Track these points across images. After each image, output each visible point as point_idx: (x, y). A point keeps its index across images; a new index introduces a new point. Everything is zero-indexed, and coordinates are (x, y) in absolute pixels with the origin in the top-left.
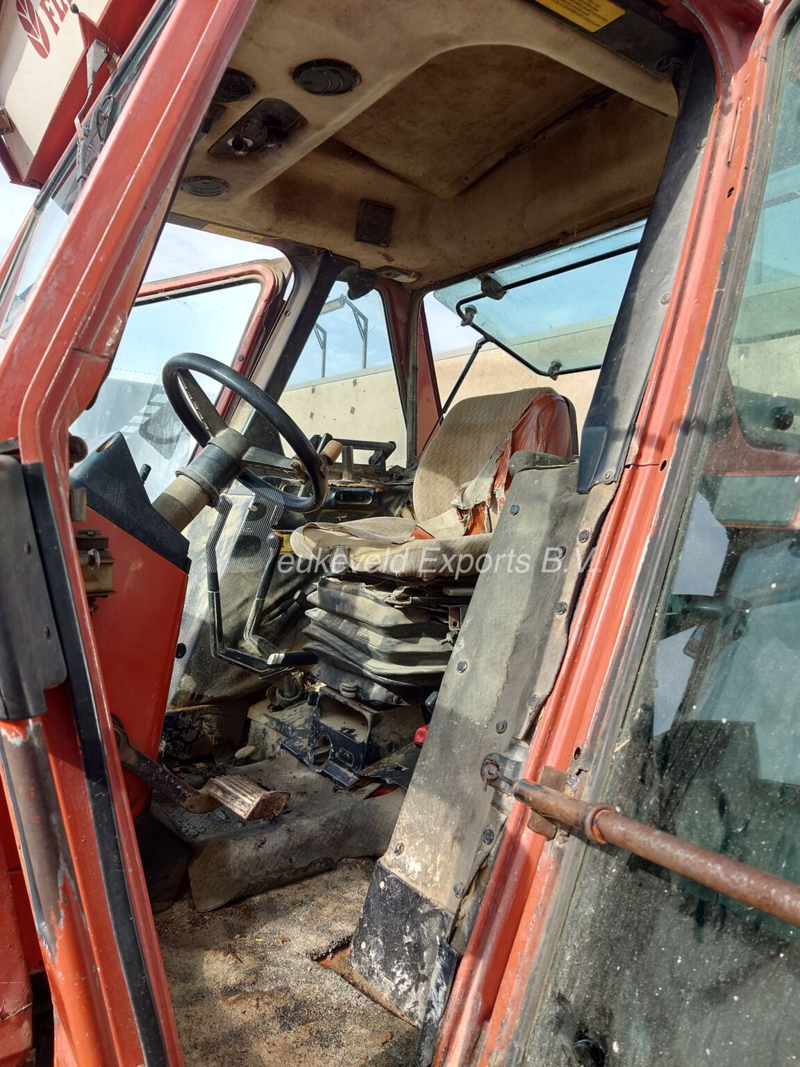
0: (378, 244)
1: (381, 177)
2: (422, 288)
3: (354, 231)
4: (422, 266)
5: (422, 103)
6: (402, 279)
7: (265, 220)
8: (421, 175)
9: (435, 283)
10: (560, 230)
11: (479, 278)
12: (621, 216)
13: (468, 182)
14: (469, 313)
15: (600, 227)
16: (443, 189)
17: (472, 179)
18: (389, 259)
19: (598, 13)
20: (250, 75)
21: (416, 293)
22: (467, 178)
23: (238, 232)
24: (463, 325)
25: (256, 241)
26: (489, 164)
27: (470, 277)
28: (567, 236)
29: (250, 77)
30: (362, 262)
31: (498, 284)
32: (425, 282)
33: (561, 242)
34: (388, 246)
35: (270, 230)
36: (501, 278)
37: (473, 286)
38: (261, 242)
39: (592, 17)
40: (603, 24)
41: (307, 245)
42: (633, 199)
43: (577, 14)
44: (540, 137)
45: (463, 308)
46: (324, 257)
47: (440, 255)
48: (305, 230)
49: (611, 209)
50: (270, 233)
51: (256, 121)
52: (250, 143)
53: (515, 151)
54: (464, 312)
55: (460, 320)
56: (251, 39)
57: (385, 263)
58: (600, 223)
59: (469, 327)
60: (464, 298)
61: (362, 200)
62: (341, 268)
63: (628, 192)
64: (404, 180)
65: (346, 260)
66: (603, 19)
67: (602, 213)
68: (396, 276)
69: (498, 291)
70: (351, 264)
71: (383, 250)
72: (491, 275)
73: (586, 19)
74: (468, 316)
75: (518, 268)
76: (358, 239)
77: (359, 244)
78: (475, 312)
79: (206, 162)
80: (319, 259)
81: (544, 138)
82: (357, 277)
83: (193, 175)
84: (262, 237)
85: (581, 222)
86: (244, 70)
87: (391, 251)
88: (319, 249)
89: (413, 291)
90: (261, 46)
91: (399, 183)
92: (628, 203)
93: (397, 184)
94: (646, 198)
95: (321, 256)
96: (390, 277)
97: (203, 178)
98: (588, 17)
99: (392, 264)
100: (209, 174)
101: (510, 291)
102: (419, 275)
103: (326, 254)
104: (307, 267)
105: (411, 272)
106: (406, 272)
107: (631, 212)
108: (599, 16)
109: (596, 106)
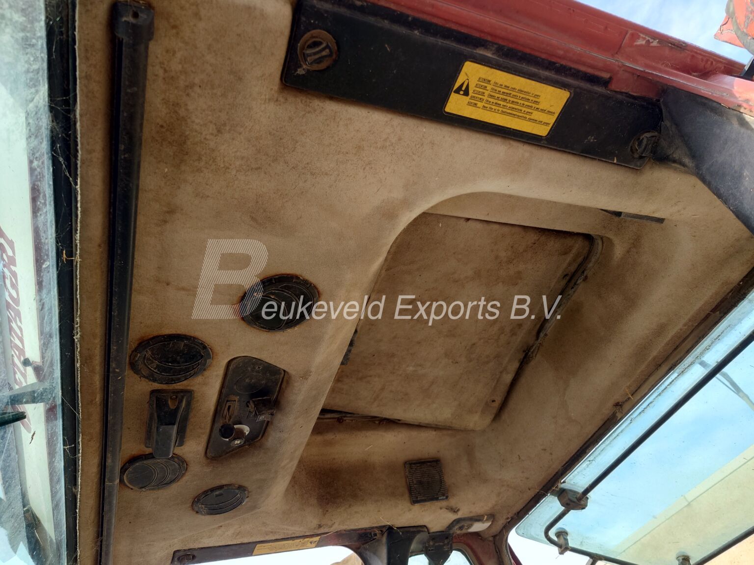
0: (437, 499)
1: (414, 433)
2: (502, 530)
3: (407, 496)
4: (490, 505)
5: (419, 343)
6: (477, 527)
7: (311, 519)
8: (450, 416)
9: (512, 518)
10: (610, 404)
11: (553, 494)
12: (667, 358)
13: (496, 405)
14: (561, 537)
15: (652, 380)
16: (477, 421)
17: (499, 399)
18: (454, 511)
19: (541, 107)
20: (192, 334)
21: (498, 537)
22: (493, 401)
23: (290, 542)
24: (561, 553)
25: (314, 545)
26: (508, 378)
27: (544, 495)
28: (621, 406)
29: (195, 338)
30: (429, 526)
31: (575, 492)
32: (501, 522)
33: (619, 415)
34: (447, 497)
35: (320, 526)
36: (575, 484)
37: (551, 506)
38: (319, 545)
39: (536, 115)
40: (552, 120)
41: (366, 529)
42: (672, 332)
43: (519, 117)
44: (542, 335)
45: (552, 533)
46: (389, 534)
47: (503, 486)
48: (356, 512)
49: (654, 353)
50: (322, 531)
51: (237, 398)
52: (246, 429)
53: (526, 358)
54: (555, 539)
55: (556, 549)
56: (168, 284)
57: (452, 517)
58: (650, 375)
59: (568, 554)
60: (548, 523)
61: (405, 463)
62: (410, 540)
63: (661, 330)
64: (436, 428)
65: (412, 530)
66: (551, 113)
67: (646, 363)
68: (470, 526)
69: (580, 499)
70: (419, 532)
71: (444, 503)
72: (563, 486)
73: (530, 119)
74: (562, 541)
75: (588, 466)
76: (414, 501)
77: (417, 506)
78: (566, 533)
79: (208, 470)
80: (384, 539)
81: (546, 335)
82: (431, 543)
83: (200, 491)
84: (317, 539)
85: (628, 384)
86: (182, 331)
87: (453, 502)
88: (381, 528)
89: (494, 537)
90: (183, 289)
91: (434, 433)
92: (667, 339)
93: (431, 434)
94: (685, 325)
95: (386, 534)
96: (464, 531)
97: (213, 490)
98: (532, 117)
99: (459, 515)
100: (218, 483)
101: (591, 495)
102: (492, 516)
103: (390, 530)
104: (375, 553)
105: (483, 516)
106: (478, 519)
107: (675, 349)
108: (543, 111)
109: (579, 282)
